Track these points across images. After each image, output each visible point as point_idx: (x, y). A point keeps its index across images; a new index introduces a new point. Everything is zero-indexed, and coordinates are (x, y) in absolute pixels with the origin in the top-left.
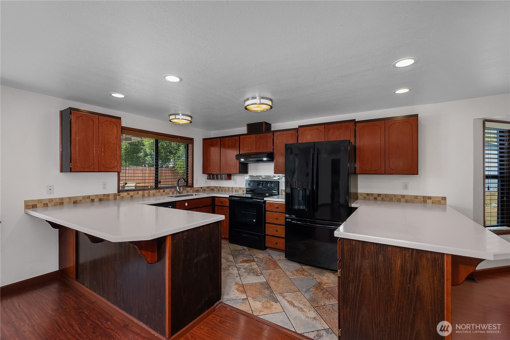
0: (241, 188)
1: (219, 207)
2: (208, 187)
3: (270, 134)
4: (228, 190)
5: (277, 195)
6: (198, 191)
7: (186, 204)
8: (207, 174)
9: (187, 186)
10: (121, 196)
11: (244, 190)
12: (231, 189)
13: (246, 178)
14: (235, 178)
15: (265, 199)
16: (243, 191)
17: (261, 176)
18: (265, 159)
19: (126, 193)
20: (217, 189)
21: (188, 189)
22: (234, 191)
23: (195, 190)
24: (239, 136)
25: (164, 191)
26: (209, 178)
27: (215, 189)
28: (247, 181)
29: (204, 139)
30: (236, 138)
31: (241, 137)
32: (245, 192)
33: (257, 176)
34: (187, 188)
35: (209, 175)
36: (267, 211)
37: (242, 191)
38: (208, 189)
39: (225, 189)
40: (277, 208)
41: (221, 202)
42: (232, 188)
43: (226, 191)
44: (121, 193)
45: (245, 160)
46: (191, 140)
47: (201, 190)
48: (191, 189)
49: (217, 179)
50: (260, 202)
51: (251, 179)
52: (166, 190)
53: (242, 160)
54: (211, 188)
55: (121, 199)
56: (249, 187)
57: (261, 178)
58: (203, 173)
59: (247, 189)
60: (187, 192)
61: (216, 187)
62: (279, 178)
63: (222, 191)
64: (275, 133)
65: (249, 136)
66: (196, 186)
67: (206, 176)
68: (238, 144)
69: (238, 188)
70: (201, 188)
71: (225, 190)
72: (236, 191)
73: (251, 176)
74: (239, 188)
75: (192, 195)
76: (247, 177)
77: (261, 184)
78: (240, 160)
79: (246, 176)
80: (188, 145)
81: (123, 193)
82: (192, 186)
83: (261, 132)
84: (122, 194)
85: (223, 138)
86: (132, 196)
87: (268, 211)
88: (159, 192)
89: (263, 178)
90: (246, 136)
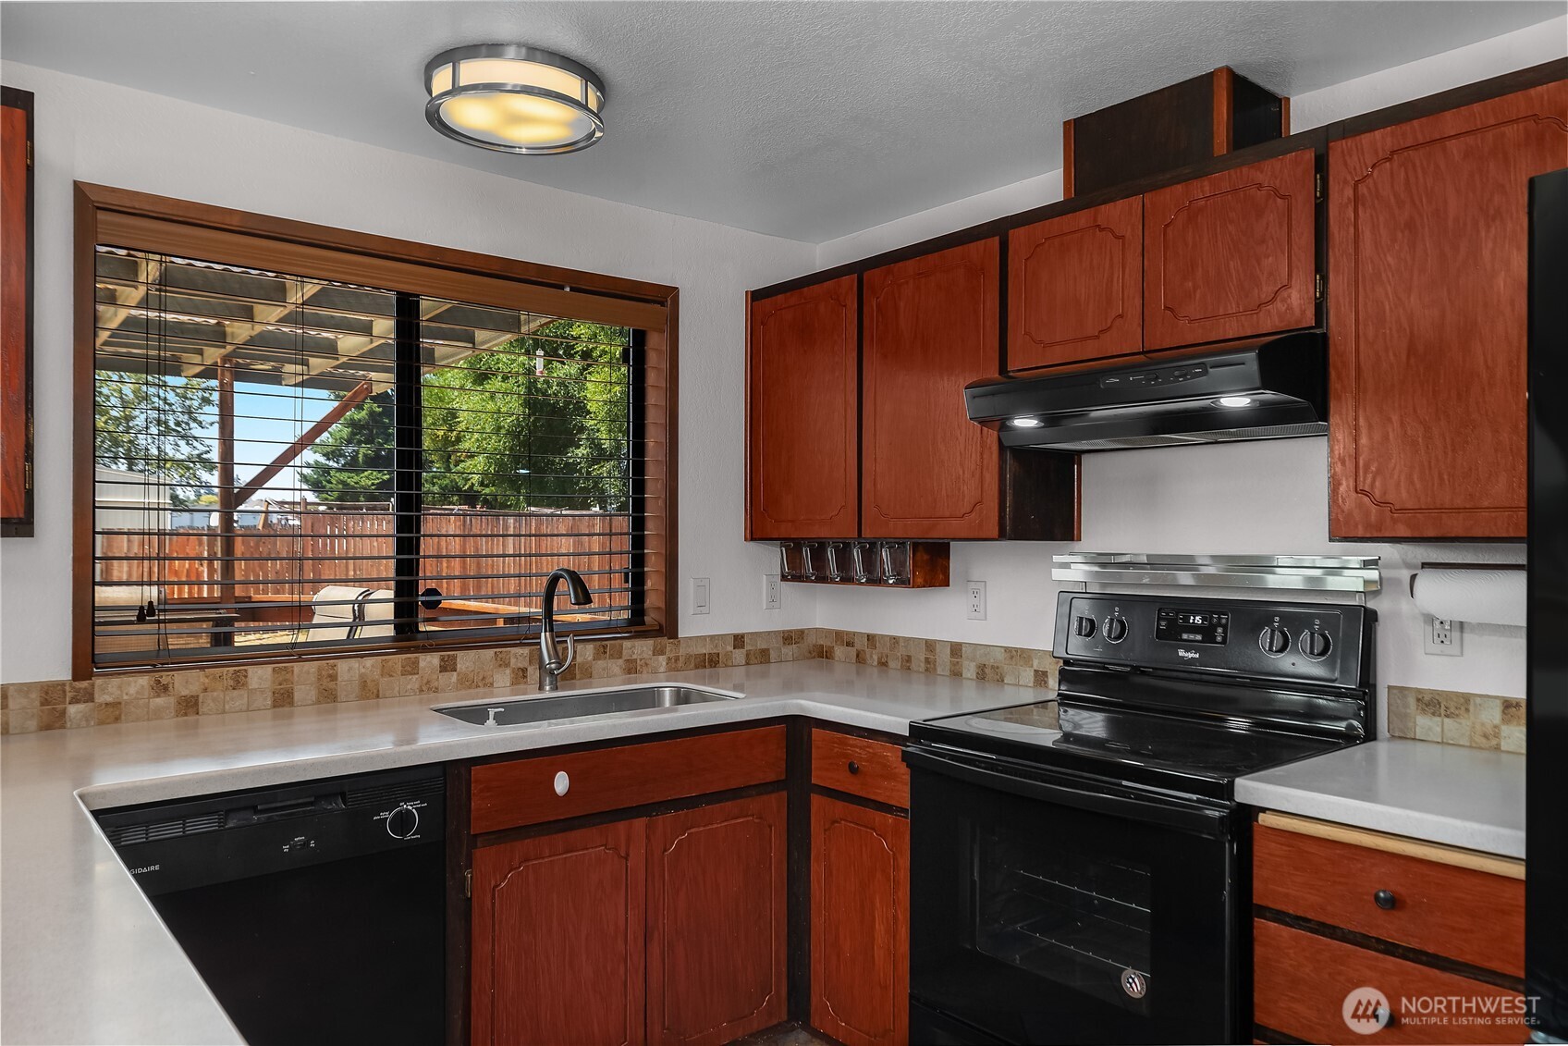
0: (1019, 656)
1: (839, 807)
2: (789, 637)
3: (1286, 171)
4: (927, 661)
5: (1349, 739)
6: (709, 662)
7: (561, 783)
8: (783, 541)
9: (637, 623)
10: (101, 698)
11: (1045, 674)
12: (944, 657)
13: (1058, 574)
14: (977, 573)
15: (1250, 789)
16: (1041, 678)
17: (1186, 563)
18: (1235, 402)
19: (143, 681)
20: (852, 652)
21: (641, 648)
22: (969, 671)
23: (689, 657)
24: (1001, 230)
25: (448, 666)
26: (793, 574)
27: (839, 652)
28: (1067, 597)
29: (753, 293)
30: (975, 249)
31: (1018, 236)
32: (1053, 688)
33: (1155, 563)
34: (627, 644)
35: (793, 548)
36: (1264, 912)
37: (1028, 676)
38: (788, 651)
39: (901, 651)
40: (1393, 903)
41: (853, 770)
42: (956, 649)
43: (914, 666)
44: (98, 682)
45: (1050, 421)
46: (662, 304)
47: (739, 656)
48: (659, 651)
49: (847, 579)
50: (1191, 818)
51: (1104, 585)
52: (466, 660)
53: (1025, 423)
54: (811, 640)
55: (101, 723)
56: (1087, 647)
57: (1185, 578)
58: (756, 533)
59: (1067, 662)
60: (632, 669)
61: (845, 639)
62: (1373, 574)
63: (883, 664)
64: (1338, 149)
65: (1082, 218)
66: (692, 624)
67: (772, 557)
68: (992, 302)
69: (1000, 656)
70: (739, 640)
71: (907, 661)
72: (982, 675)
73: (1103, 561)
74: (1007, 649)
75: (646, 699)
76: (1066, 566)
77: (1194, 629)
78: (1004, 426)
79: (1056, 559)
80: (640, 338)
81: (115, 681)
82: (668, 628)
83: (1197, 163)
84: (109, 688)
85: (877, 271)
86: (190, 705)
87: (1280, 917)
88: (413, 669)
89: (1206, 581)
90: (1056, 224)
